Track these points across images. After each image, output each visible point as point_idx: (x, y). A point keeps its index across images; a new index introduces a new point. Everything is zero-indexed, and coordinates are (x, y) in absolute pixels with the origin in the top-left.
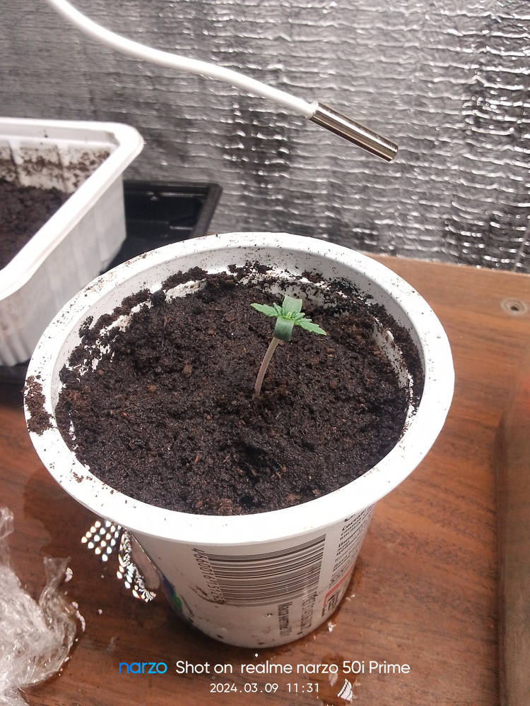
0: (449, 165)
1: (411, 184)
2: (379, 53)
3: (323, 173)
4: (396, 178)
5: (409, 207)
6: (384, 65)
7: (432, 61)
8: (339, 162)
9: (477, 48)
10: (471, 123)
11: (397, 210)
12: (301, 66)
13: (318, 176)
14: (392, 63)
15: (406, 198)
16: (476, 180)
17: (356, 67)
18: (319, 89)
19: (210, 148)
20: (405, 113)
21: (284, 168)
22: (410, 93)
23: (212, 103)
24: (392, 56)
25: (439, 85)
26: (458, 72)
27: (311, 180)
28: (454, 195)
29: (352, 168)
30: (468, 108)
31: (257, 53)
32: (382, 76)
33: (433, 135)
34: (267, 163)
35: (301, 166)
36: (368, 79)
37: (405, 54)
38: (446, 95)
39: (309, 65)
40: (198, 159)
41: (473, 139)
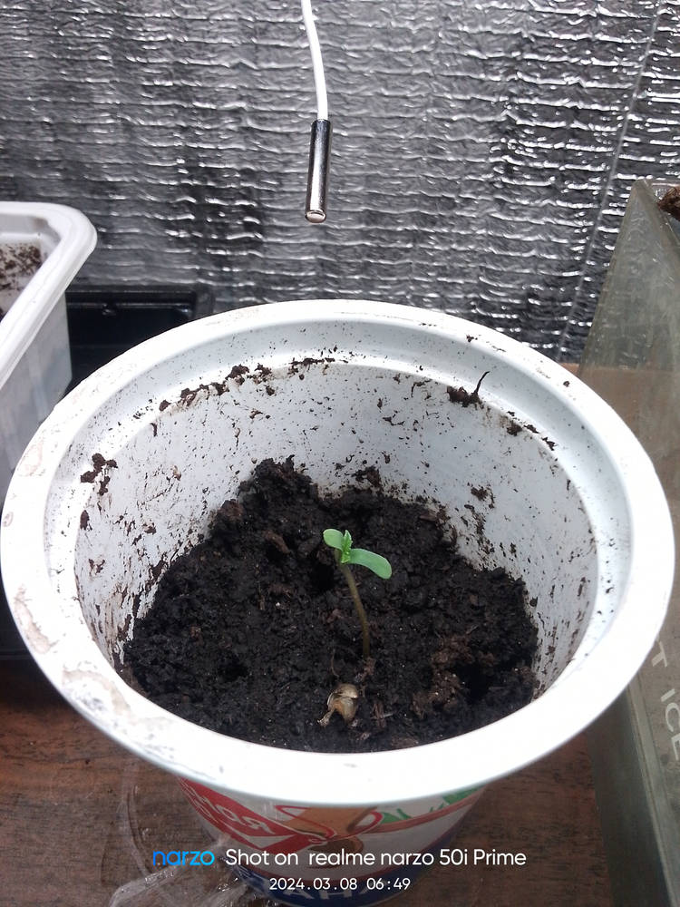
0: (474, 228)
1: (426, 258)
2: (379, 83)
3: (311, 248)
4: (407, 250)
5: (424, 286)
6: (387, 100)
7: (448, 92)
8: (329, 232)
9: (506, 74)
10: (501, 172)
11: (409, 292)
12: (271, 103)
13: (303, 254)
14: (396, 97)
15: (421, 276)
16: (510, 246)
17: (348, 104)
18: (298, 134)
19: (145, 221)
20: (415, 163)
21: (255, 244)
22: (421, 136)
23: (146, 158)
24: (395, 88)
25: (460, 124)
26: (483, 105)
27: (293, 258)
28: (481, 268)
29: (349, 240)
30: (496, 154)
31: (209, 86)
32: (384, 114)
33: (452, 191)
34: (229, 238)
35: (279, 240)
36: (366, 119)
37: (414, 84)
38: (468, 137)
39: (284, 101)
40: (128, 238)
41: (503, 194)
